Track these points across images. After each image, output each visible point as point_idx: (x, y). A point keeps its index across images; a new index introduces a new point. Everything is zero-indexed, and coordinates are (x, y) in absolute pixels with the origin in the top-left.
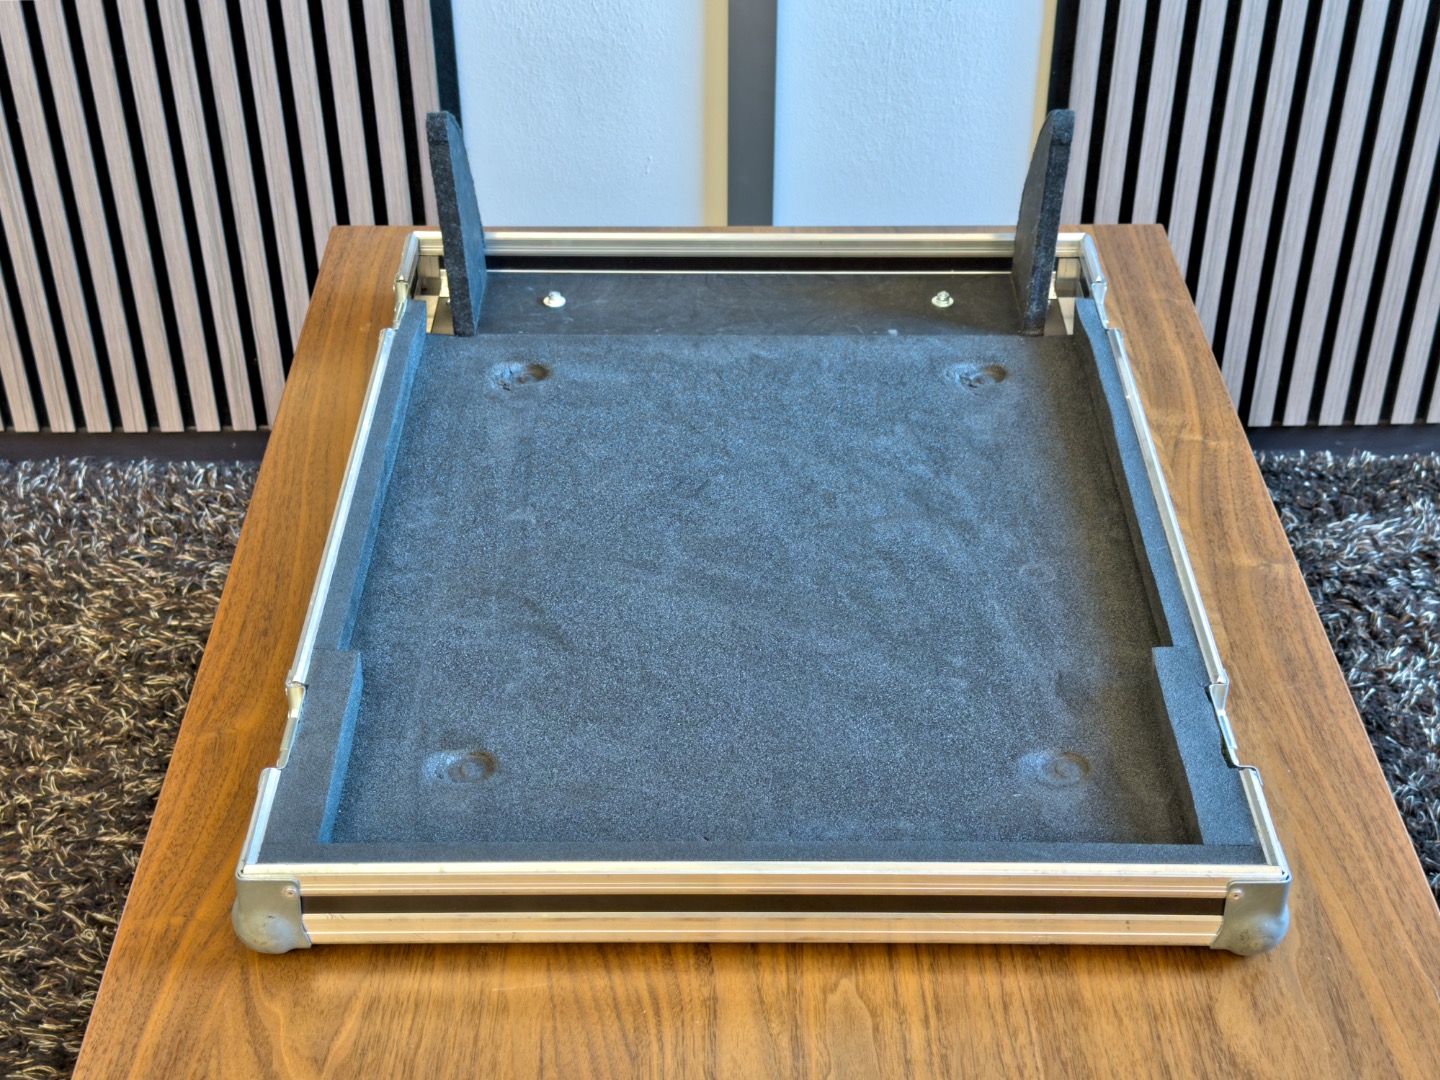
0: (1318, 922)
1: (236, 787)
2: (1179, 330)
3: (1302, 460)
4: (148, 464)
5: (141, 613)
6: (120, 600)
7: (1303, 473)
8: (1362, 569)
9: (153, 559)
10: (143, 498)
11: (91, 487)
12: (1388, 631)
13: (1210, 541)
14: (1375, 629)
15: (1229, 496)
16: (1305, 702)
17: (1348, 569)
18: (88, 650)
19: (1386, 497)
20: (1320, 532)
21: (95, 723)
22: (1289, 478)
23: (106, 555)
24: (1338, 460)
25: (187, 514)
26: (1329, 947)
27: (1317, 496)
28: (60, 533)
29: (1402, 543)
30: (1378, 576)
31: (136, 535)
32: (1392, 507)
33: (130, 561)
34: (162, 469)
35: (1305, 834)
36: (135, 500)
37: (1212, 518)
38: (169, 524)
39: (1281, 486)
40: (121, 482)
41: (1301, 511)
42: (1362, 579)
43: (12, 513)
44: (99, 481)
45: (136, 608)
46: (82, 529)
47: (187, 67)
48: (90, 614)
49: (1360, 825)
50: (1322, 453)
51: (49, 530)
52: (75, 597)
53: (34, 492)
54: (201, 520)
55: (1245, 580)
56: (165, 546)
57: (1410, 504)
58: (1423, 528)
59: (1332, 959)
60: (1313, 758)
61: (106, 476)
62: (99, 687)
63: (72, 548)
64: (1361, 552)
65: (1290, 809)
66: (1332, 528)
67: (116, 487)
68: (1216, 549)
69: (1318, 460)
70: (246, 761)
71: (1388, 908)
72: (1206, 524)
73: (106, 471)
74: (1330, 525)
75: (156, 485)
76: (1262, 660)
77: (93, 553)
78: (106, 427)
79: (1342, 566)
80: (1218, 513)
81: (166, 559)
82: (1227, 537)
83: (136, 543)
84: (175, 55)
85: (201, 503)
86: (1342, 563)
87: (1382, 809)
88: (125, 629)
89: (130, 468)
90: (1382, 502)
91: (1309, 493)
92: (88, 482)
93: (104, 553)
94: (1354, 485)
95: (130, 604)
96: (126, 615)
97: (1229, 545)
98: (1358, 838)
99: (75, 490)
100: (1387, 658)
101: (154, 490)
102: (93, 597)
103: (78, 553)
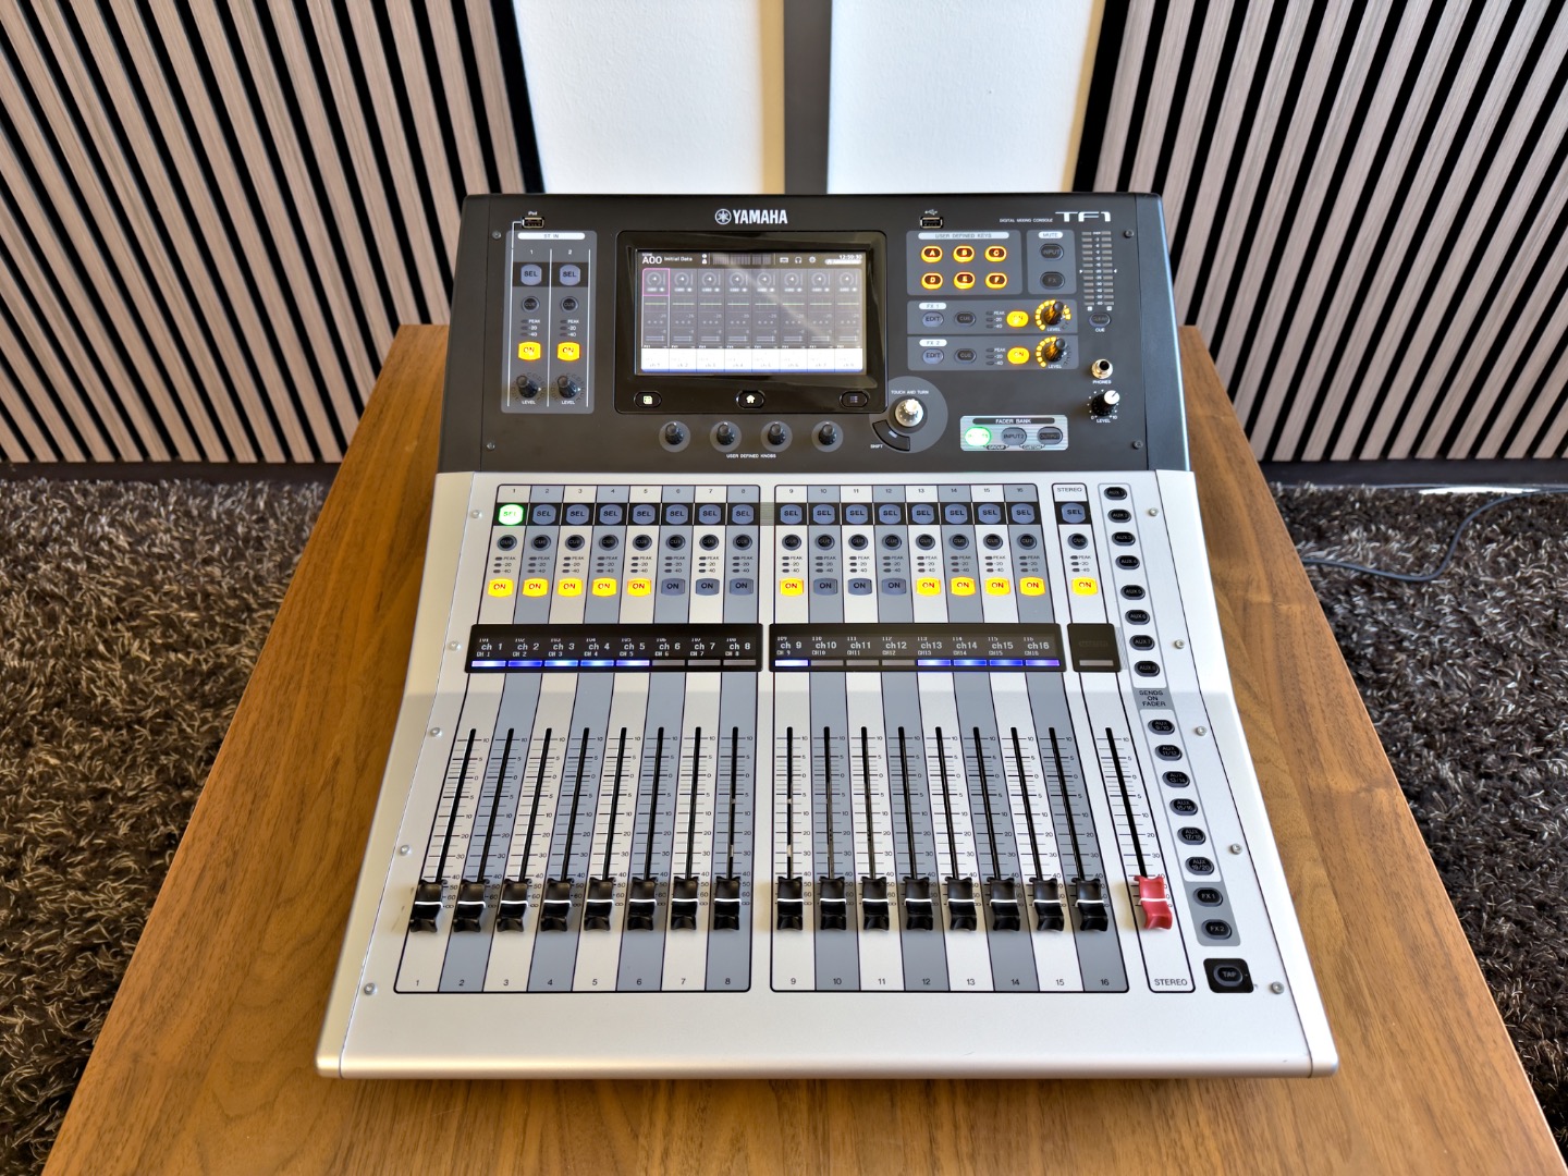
4: (316, 488)
11: (270, 508)
19: (1329, 527)
23: (273, 576)
28: (239, 554)
32: (1333, 535)
37: (1297, 716)
40: (295, 505)
44: (277, 504)
46: (257, 550)
52: (243, 618)
53: (225, 513)
55: (1347, 818)
61: (283, 498)
63: (247, 569)
67: (290, 509)
72: (1292, 725)
73: (283, 494)
82: (1318, 745)
97: (1321, 757)
102: (259, 617)
103: (252, 573)
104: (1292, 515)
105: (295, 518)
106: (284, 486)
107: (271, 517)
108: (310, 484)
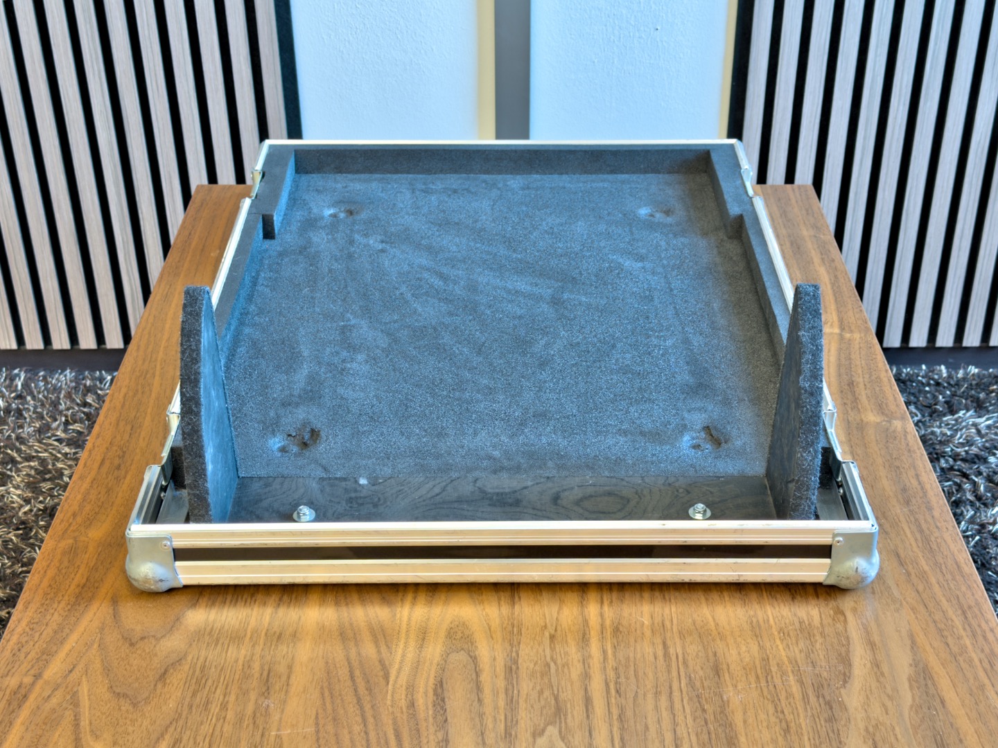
0: (926, 685)
1: (85, 580)
2: (823, 256)
3: (923, 372)
4: (71, 373)
5: (56, 478)
6: (42, 469)
7: (924, 381)
8: (969, 450)
9: (68, 439)
10: (65, 396)
11: (27, 388)
12: (989, 495)
13: (845, 404)
14: (979, 493)
15: (860, 371)
16: (916, 520)
17: (959, 450)
18: (15, 505)
19: (987, 399)
20: (938, 423)
21: (15, 558)
22: (914, 384)
23: (34, 437)
24: (951, 373)
25: (96, 408)
26: (935, 704)
27: (935, 397)
30: (981, 456)
31: (57, 423)
32: (991, 406)
33: (51, 441)
34: (81, 377)
35: (917, 618)
36: (58, 398)
37: (846, 387)
38: (83, 415)
39: (908, 390)
40: (50, 386)
41: (924, 408)
42: (969, 458)
44: (33, 385)
45: (54, 475)
46: (17, 418)
47: (100, 78)
48: (19, 479)
49: (959, 612)
50: (938, 368)
52: (9, 467)
55: (871, 433)
56: (78, 431)
59: (937, 713)
60: (923, 562)
61: (39, 381)
62: (21, 532)
63: (10, 432)
64: (969, 438)
65: (905, 599)
66: (946, 421)
67: (46, 389)
68: (850, 411)
69: (936, 372)
70: (94, 560)
71: (981, 674)
72: (842, 392)
73: (40, 377)
74: (945, 419)
75: (75, 388)
76: (884, 489)
77: (23, 435)
78: (40, 345)
79: (954, 448)
80: (851, 384)
81: (78, 440)
82: (858, 401)
83: (57, 429)
84: (91, 70)
86: (954, 446)
87: (976, 600)
88: (44, 490)
89: (57, 376)
90: (984, 402)
91: (928, 395)
92: (25, 385)
93: (33, 436)
94: (962, 390)
95: (49, 472)
96: (45, 480)
97: (860, 407)
98: (958, 622)
99: (16, 390)
100: (989, 515)
101: (73, 391)
102: (22, 467)
103: (13, 435)
104: (953, 389)
105: (50, 396)
106: (39, 373)
107: (28, 394)
108: (63, 370)
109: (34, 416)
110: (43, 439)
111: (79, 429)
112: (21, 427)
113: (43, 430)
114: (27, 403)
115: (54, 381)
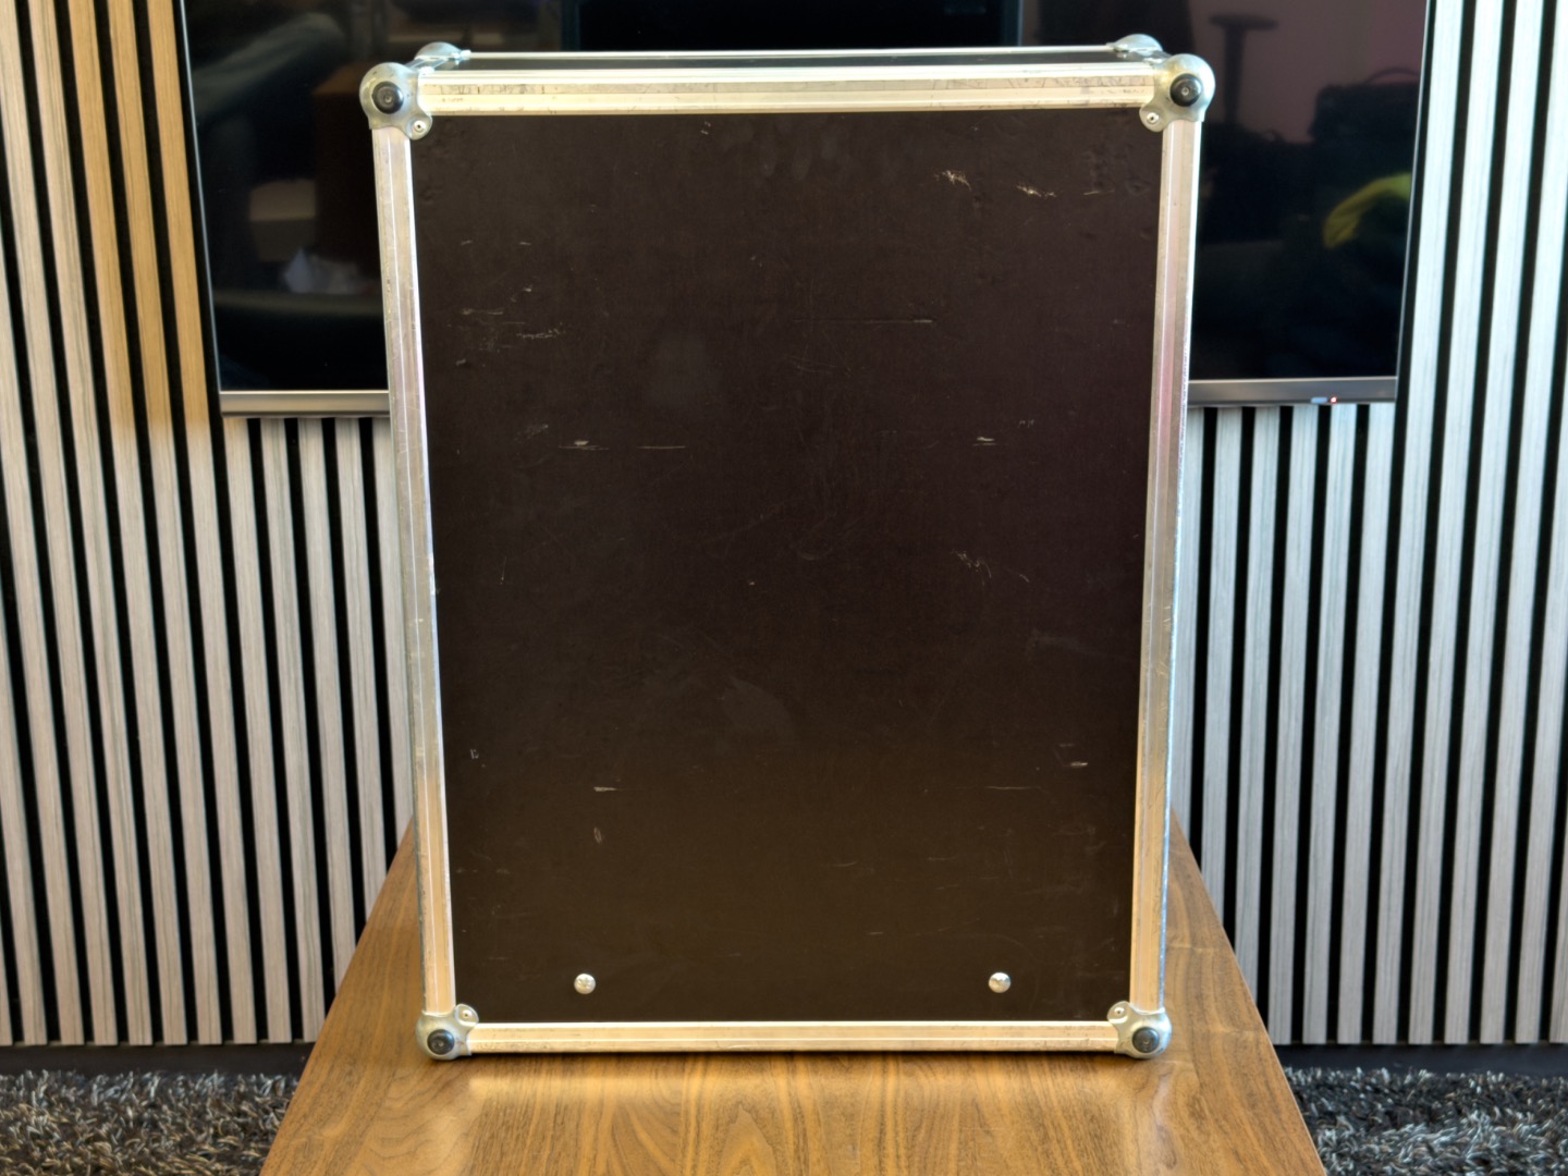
3: (1358, 1076)
4: (219, 1077)
7: (1358, 1086)
9: (219, 1155)
10: (212, 1105)
11: (162, 1095)
13: (1191, 1015)
15: (1211, 985)
22: (1345, 1091)
23: (174, 1152)
24: (1395, 1077)
25: (253, 1118)
27: (1372, 1107)
28: (130, 1133)
29: (1457, 1151)
31: (204, 1135)
32: (1448, 1117)
33: (196, 1157)
34: (233, 1081)
36: (204, 1107)
38: (236, 1126)
41: (1358, 1121)
43: (85, 1117)
44: (170, 1091)
46: (152, 1130)
50: (1378, 1072)
51: (120, 1131)
53: (107, 1101)
54: (268, 1122)
55: (1217, 1042)
56: (232, 1144)
57: (1465, 1116)
58: (1479, 1137)
60: (1264, 1159)
61: (178, 1086)
63: (142, 1146)
64: (1416, 1157)
66: (1388, 1136)
67: (187, 1095)
68: (1195, 1021)
69: (1374, 1076)
73: (178, 1082)
74: (1386, 1133)
75: (226, 1095)
76: (1228, 1095)
77: (161, 1151)
78: (182, 1039)
79: (1397, 1169)
80: (1200, 997)
81: (232, 1155)
83: (204, 1142)
85: (267, 1107)
86: (1396, 1165)
89: (200, 1081)
90: (1438, 1114)
91: (1364, 1104)
92: (161, 1091)
93: (172, 1150)
94: (1409, 1098)
97: (1207, 1017)
99: (148, 1097)
101: (223, 1098)
103: (147, 1150)
104: (1397, 1097)
105: (193, 1104)
106: (178, 1076)
107: (163, 1103)
108: (209, 1074)
109: (173, 1128)
110: (186, 1154)
111: (232, 1142)
112: (157, 1140)
113: (185, 1146)
114: (165, 1113)
115: (197, 1087)
